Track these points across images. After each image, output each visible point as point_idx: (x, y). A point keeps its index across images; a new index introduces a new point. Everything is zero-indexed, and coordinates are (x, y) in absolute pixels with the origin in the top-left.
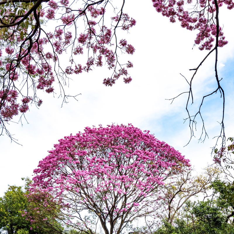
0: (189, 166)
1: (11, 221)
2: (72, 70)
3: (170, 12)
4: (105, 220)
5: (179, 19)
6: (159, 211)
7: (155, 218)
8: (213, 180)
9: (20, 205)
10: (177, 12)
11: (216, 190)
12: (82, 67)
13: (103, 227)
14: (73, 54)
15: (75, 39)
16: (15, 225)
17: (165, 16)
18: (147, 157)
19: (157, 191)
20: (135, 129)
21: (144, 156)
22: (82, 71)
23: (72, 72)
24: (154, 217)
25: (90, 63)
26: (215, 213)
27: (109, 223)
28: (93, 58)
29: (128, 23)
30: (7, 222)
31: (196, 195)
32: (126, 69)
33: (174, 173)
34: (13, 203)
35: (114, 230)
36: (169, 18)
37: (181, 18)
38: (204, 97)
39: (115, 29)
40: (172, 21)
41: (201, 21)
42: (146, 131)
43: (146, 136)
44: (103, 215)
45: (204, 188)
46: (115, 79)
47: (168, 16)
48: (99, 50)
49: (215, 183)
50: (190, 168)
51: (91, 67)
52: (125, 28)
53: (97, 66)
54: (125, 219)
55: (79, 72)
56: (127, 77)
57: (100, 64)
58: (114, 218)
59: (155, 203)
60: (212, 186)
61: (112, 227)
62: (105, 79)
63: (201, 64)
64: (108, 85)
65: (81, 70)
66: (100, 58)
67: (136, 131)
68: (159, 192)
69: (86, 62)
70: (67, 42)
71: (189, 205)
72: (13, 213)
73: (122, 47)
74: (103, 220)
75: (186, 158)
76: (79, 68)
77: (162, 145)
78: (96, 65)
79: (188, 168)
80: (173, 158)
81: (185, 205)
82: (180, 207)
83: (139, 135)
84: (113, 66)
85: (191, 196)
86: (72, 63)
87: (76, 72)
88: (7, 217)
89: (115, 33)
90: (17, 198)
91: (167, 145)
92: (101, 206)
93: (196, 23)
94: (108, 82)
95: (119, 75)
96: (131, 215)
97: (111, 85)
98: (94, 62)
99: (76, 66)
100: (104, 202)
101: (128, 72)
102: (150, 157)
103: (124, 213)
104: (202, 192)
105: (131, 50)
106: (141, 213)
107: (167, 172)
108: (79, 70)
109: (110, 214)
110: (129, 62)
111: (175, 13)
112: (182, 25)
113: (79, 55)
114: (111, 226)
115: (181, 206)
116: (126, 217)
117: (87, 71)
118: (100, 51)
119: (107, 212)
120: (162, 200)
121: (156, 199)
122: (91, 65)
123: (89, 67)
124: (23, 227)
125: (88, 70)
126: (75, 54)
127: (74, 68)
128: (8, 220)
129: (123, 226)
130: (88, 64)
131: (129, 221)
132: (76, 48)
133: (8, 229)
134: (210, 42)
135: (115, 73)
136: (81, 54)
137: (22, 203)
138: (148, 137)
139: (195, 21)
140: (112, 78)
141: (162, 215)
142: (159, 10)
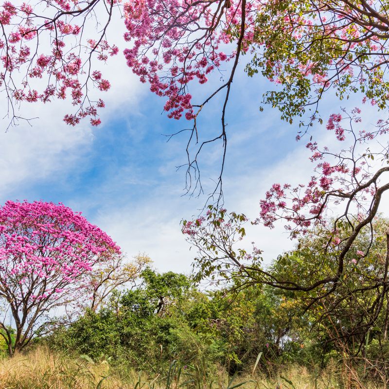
0: (119, 253)
2: (23, 96)
3: (141, 70)
4: (17, 308)
5: (150, 81)
6: (80, 300)
7: (74, 308)
8: (143, 268)
10: (149, 72)
11: (146, 279)
12: (38, 95)
13: (14, 315)
14: (28, 76)
15: (35, 55)
17: (135, 74)
18: (77, 239)
19: (80, 278)
20: (66, 208)
21: (74, 238)
22: (38, 99)
23: (23, 97)
24: (73, 306)
25: (50, 92)
26: (144, 303)
27: (22, 312)
28: (54, 86)
29: (106, 53)
31: (124, 284)
32: (96, 107)
33: (102, 260)
35: (26, 320)
36: (140, 77)
37: (152, 80)
38: (204, 143)
39: (91, 53)
40: (143, 80)
41: (172, 88)
42: (77, 213)
43: (77, 217)
44: (16, 302)
45: (132, 278)
46: (79, 117)
47: (138, 74)
48: (63, 80)
49: (146, 271)
50: (120, 255)
51: (50, 97)
52: (102, 58)
53: (58, 98)
54: (41, 307)
55: (33, 99)
56: (96, 118)
57: (62, 95)
58: (28, 306)
59: (76, 291)
60: (143, 274)
62: (67, 116)
63: (207, 101)
64: (69, 124)
65: (36, 97)
66: (63, 89)
67: (67, 211)
68: (82, 280)
69: (45, 90)
70: (22, 60)
71: (115, 294)
73: (94, 79)
74: (15, 307)
75: (117, 244)
76: (33, 95)
77: (93, 228)
78: (58, 96)
79: (118, 255)
80: (103, 243)
81: (111, 293)
82: (105, 296)
83: (70, 215)
84: (79, 102)
85: (118, 284)
86: (25, 87)
87: (28, 99)
89: (90, 58)
91: (99, 229)
92: (14, 292)
93: (166, 90)
94: (70, 120)
95: (86, 114)
96: (49, 303)
97: (74, 125)
98: (56, 92)
99: (30, 92)
100: (18, 287)
101: (97, 112)
102: (80, 239)
103: (41, 301)
104: (130, 281)
105: (105, 86)
106: (60, 301)
107: (95, 258)
108: (33, 98)
109: (25, 301)
110: (100, 100)
111: (147, 73)
112: (151, 89)
113: (35, 79)
114: (24, 315)
115: (107, 295)
116: (43, 305)
117: (44, 102)
118: (63, 82)
119: (21, 299)
120: (84, 288)
121: (79, 286)
122: (51, 95)
123: (47, 97)
125: (45, 100)
126: (31, 76)
127: (27, 93)
129: (38, 315)
130: (46, 92)
131: (45, 310)
132: (33, 69)
134: (180, 111)
135: (81, 110)
136: (38, 78)
138: (79, 218)
139: (166, 87)
140: (77, 116)
141: (84, 304)
142: (130, 65)
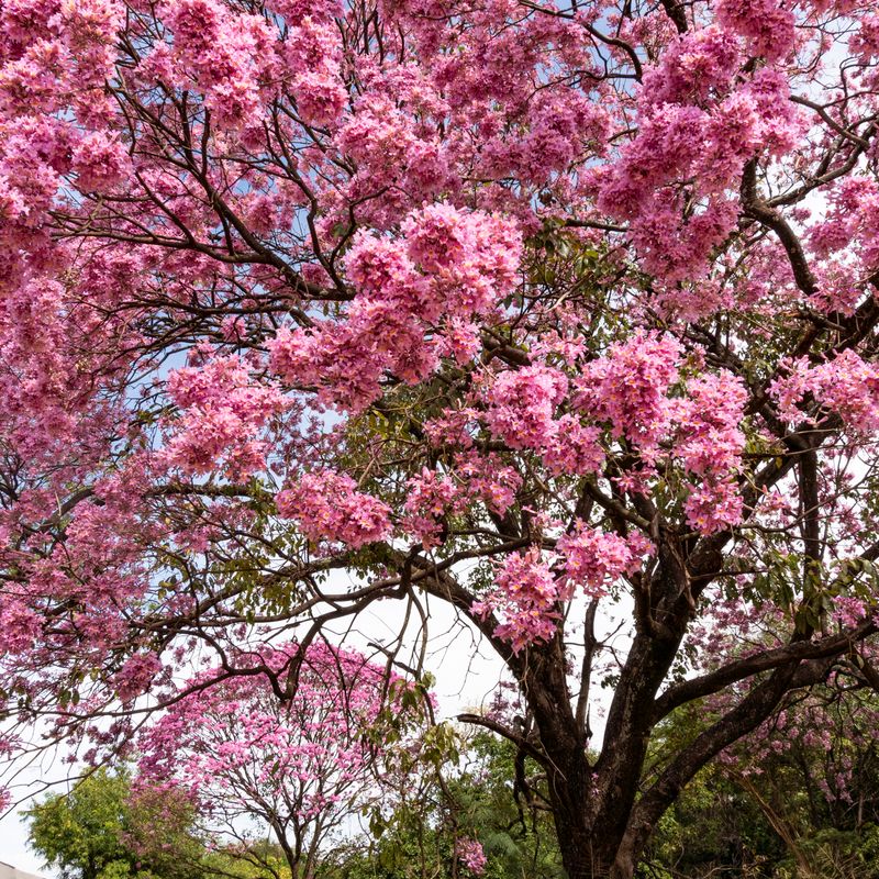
1: (90, 845)
4: (284, 830)
9: (108, 810)
16: (99, 853)
27: (293, 834)
30: (83, 850)
34: (92, 805)
35: (303, 846)
44: (280, 821)
54: (322, 822)
58: (301, 823)
61: (299, 840)
72: (92, 828)
74: (280, 829)
88: (81, 838)
90: (102, 794)
96: (334, 812)
109: (293, 816)
116: (324, 818)
124: (118, 857)
128: (83, 846)
131: (331, 824)
133: (83, 865)
137: (113, 804)
